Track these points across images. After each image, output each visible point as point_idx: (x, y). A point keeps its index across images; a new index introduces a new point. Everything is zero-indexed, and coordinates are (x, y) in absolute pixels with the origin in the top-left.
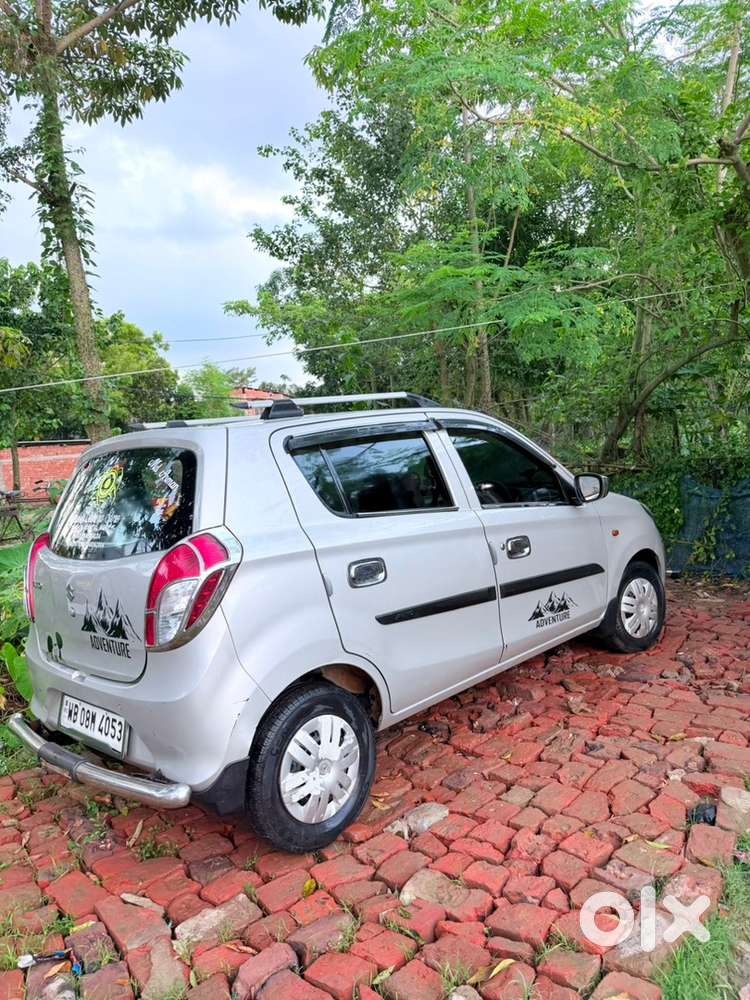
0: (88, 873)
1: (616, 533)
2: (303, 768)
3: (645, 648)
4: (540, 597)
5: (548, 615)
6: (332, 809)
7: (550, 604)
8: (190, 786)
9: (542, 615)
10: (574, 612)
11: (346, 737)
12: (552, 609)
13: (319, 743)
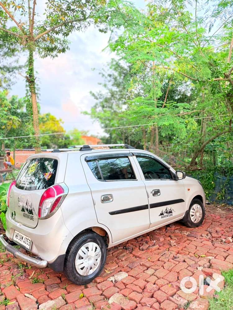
0: (16, 286)
1: (189, 190)
2: (83, 258)
3: (197, 226)
4: (163, 208)
5: (165, 214)
6: (91, 272)
7: (166, 211)
8: (47, 262)
9: (163, 214)
10: (174, 214)
11: (97, 249)
12: (167, 212)
13: (88, 251)
